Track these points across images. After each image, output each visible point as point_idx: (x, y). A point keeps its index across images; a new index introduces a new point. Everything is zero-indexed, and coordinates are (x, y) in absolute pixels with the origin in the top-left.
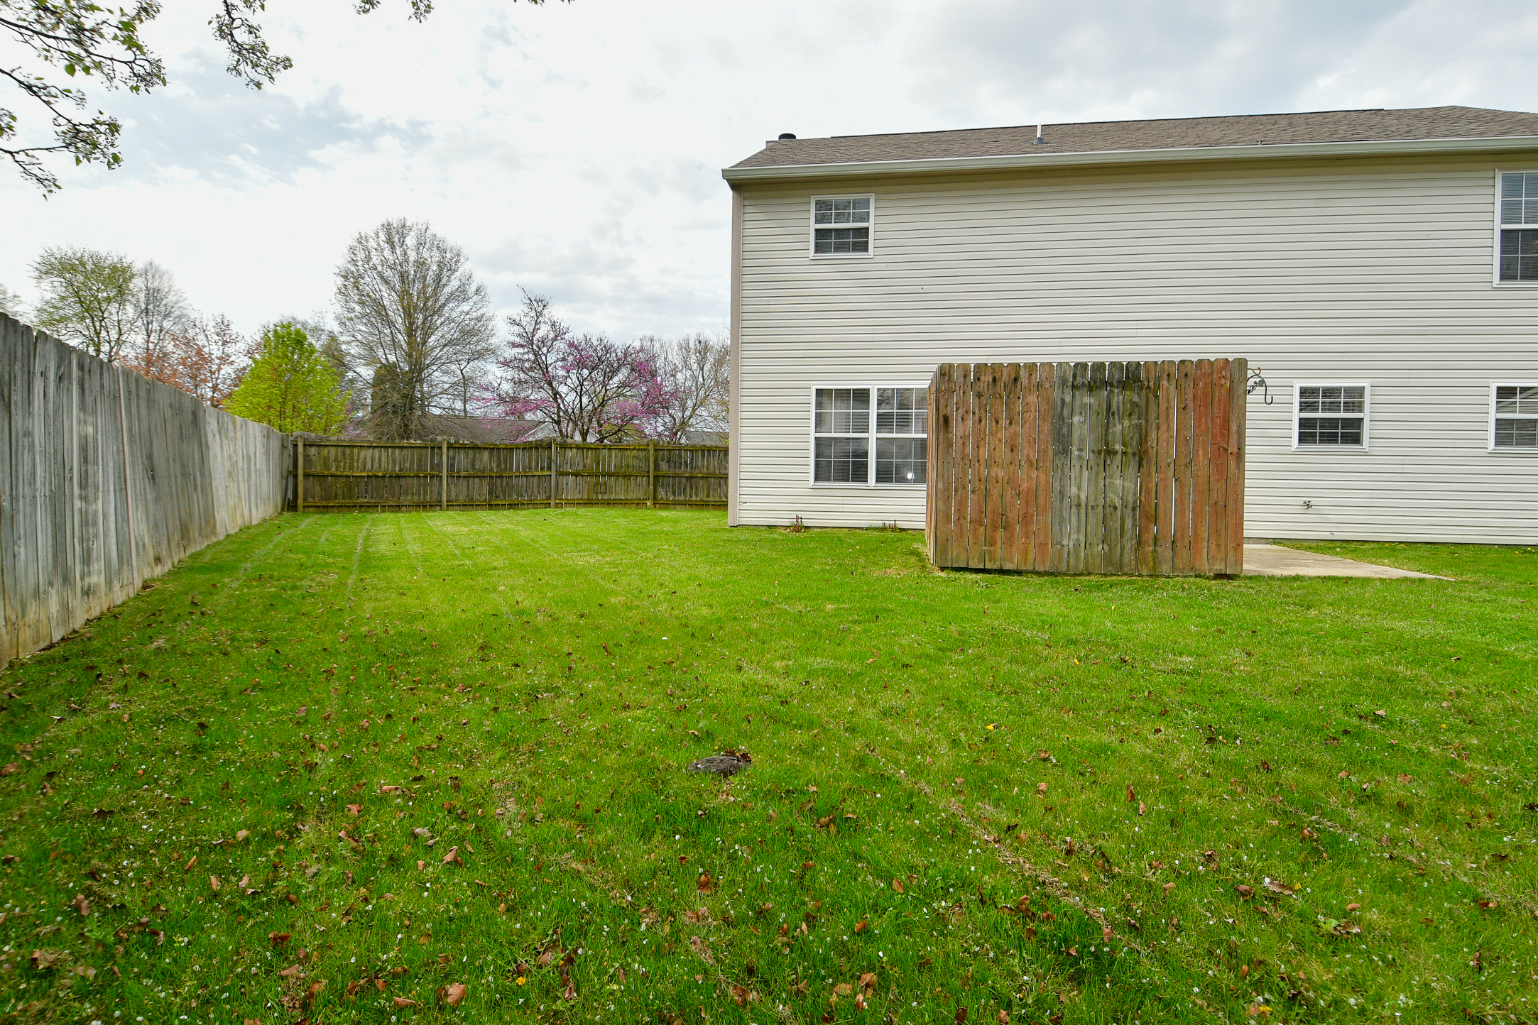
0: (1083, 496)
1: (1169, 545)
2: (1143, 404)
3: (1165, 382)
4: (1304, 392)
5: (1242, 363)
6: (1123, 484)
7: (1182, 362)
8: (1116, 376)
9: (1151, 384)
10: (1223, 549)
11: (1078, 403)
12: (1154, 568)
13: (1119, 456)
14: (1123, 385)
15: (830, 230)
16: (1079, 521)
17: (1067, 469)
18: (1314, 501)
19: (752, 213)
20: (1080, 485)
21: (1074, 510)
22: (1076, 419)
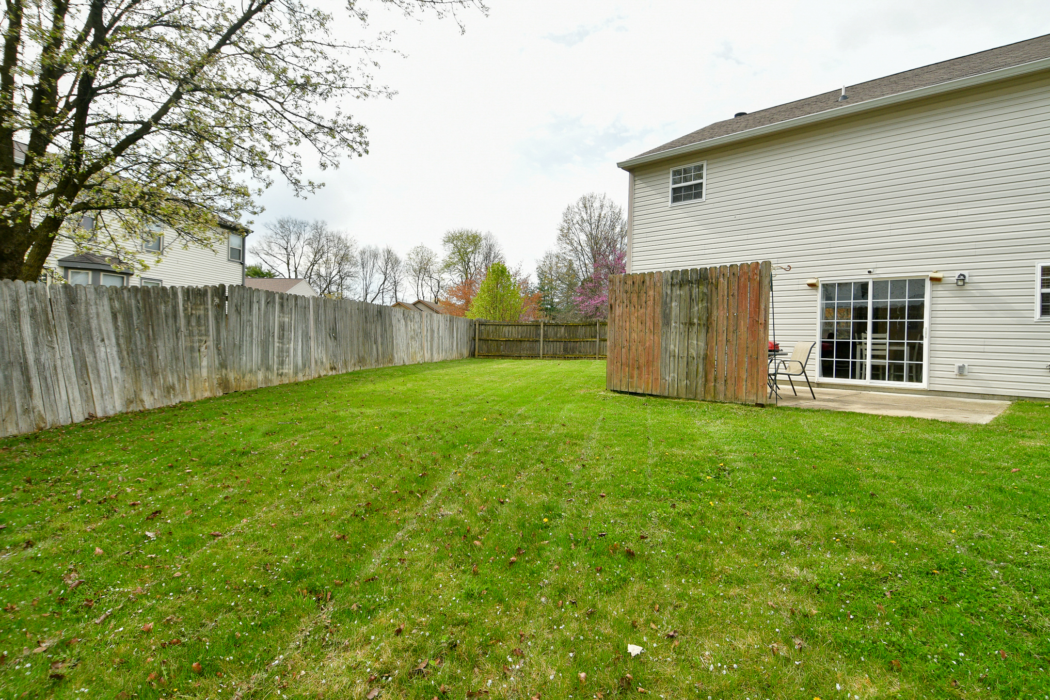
0: (677, 351)
1: (723, 382)
2: (709, 293)
3: (721, 279)
4: (1044, 271)
5: (768, 264)
6: (697, 344)
7: (731, 266)
8: (694, 277)
9: (714, 280)
10: (755, 387)
11: (674, 294)
12: (714, 397)
13: (696, 326)
14: (698, 282)
15: (681, 188)
16: (674, 366)
17: (669, 335)
19: (639, 184)
20: (675, 345)
21: (672, 359)
22: (673, 304)
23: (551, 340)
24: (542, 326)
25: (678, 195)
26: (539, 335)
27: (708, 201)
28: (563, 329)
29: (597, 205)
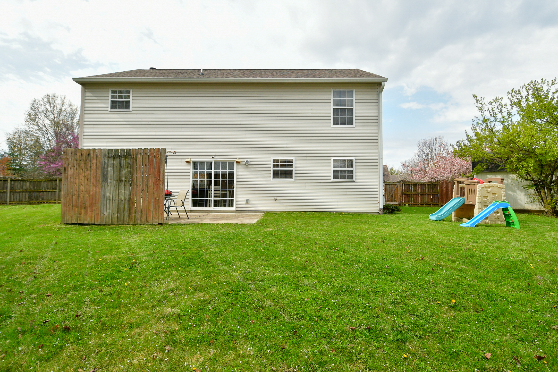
0: (111, 197)
1: (140, 213)
2: (132, 164)
3: (139, 156)
4: (274, 161)
5: (164, 150)
6: (125, 192)
7: (145, 149)
8: (123, 153)
9: (134, 156)
10: (158, 214)
11: (110, 163)
12: (135, 222)
13: (124, 182)
14: (125, 157)
15: (117, 101)
16: (110, 205)
17: (106, 187)
18: (278, 198)
19: (88, 94)
20: (110, 192)
21: (108, 201)
22: (109, 169)
23: (17, 191)
24: (9, 181)
25: (114, 105)
26: (7, 187)
27: (133, 112)
28: (28, 184)
29: (59, 102)
